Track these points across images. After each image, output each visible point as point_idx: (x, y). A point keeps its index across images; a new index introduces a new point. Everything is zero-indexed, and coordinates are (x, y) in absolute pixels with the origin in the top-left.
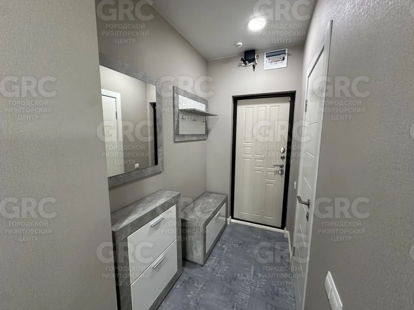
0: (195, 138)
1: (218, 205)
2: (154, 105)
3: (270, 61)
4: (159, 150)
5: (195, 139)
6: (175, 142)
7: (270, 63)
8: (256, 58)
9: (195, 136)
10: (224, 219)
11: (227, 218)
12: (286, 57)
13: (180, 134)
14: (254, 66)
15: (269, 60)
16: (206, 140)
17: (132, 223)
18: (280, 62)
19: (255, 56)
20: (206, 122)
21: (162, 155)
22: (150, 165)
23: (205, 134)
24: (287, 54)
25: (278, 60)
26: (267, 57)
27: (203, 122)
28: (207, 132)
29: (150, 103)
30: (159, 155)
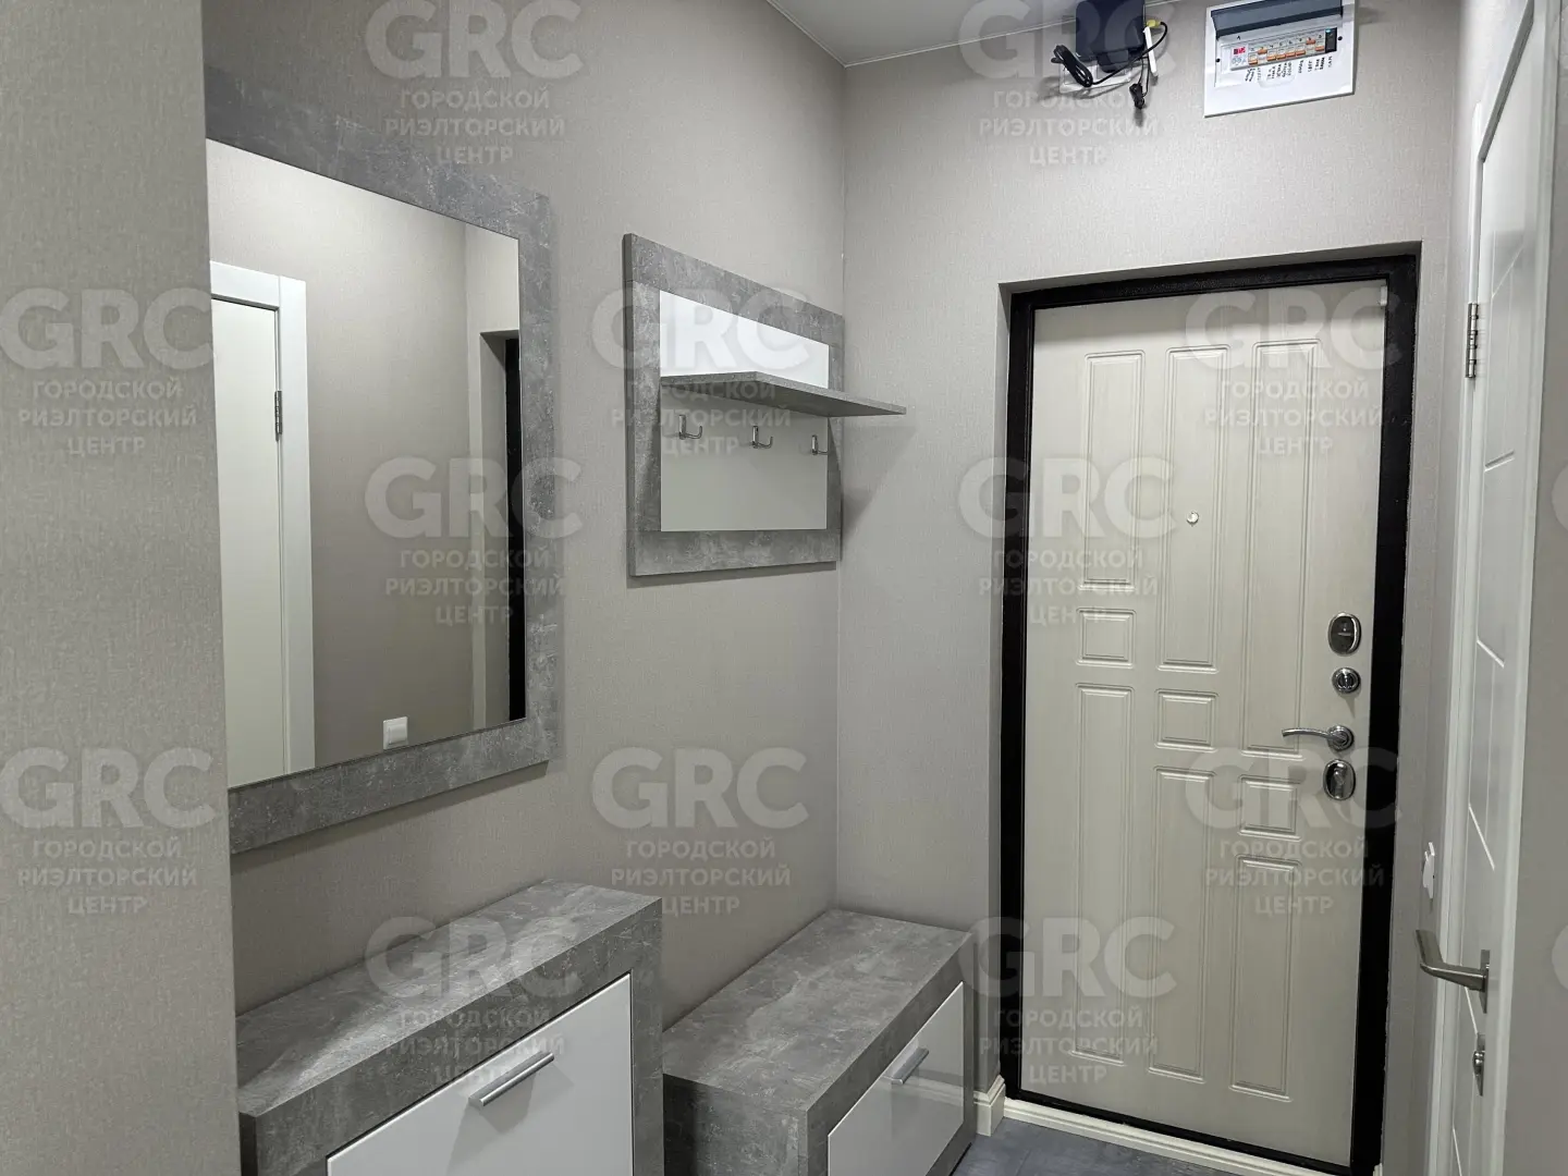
0: (762, 557)
1: (908, 994)
2: (507, 348)
3: (1245, 58)
4: (532, 629)
5: (764, 562)
6: (635, 580)
7: (1245, 72)
8: (1149, 44)
9: (764, 544)
10: (957, 1094)
11: (977, 1088)
12: (1347, 31)
13: (664, 529)
14: (1137, 92)
15: (1236, 52)
16: (830, 566)
17: (358, 1071)
18: (1306, 60)
19: (1147, 31)
20: (832, 454)
21: (555, 662)
22: (480, 721)
23: (824, 526)
24: (1350, 15)
25: (1292, 51)
26: (1219, 34)
27: (815, 452)
28: (841, 514)
29: (482, 334)
30: (535, 659)
